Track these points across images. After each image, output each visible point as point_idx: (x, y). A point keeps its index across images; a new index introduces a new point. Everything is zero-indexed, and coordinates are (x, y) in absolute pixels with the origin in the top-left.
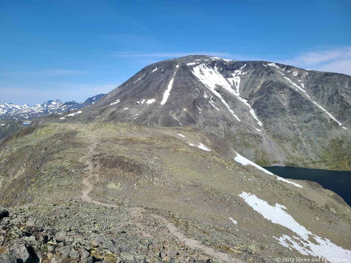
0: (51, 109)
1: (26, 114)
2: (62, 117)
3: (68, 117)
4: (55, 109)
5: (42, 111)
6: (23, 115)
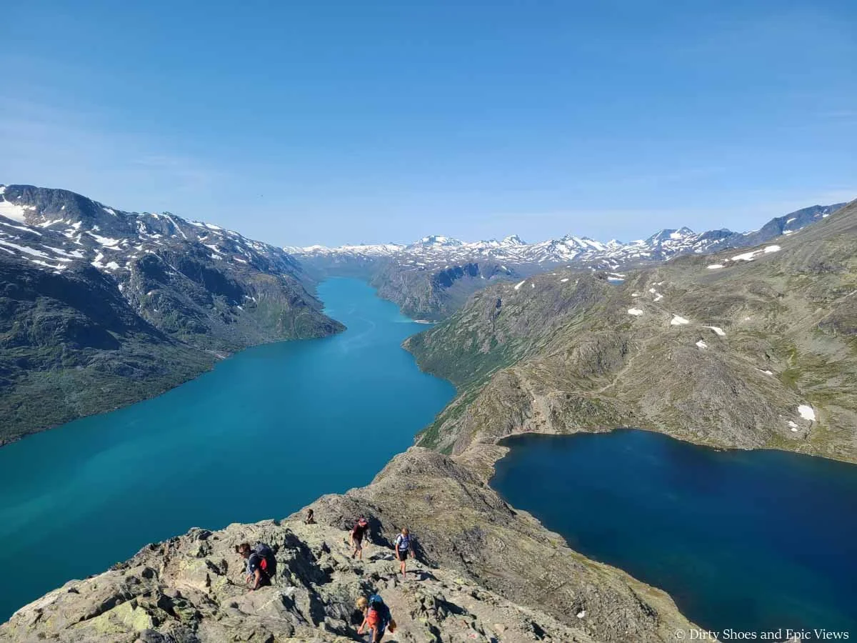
0: (669, 250)
1: (613, 261)
2: (713, 263)
3: (732, 263)
4: (679, 249)
5: (648, 255)
6: (608, 263)
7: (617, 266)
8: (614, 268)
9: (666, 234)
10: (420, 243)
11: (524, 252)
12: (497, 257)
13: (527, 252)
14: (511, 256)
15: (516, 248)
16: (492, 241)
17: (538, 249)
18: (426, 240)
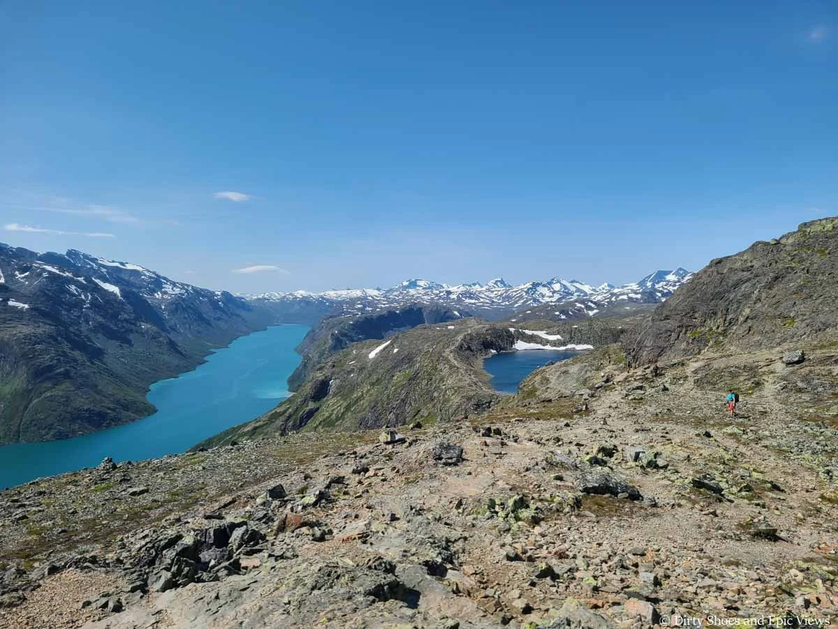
0: (665, 291)
1: (590, 304)
5: (639, 296)
6: (583, 306)
7: (596, 311)
8: (591, 313)
9: (661, 276)
10: (399, 288)
11: (502, 294)
12: (468, 301)
13: (504, 296)
14: (482, 300)
15: (493, 292)
16: (474, 284)
17: (516, 291)
18: (406, 283)
